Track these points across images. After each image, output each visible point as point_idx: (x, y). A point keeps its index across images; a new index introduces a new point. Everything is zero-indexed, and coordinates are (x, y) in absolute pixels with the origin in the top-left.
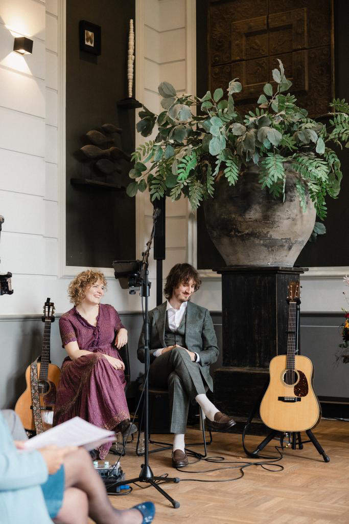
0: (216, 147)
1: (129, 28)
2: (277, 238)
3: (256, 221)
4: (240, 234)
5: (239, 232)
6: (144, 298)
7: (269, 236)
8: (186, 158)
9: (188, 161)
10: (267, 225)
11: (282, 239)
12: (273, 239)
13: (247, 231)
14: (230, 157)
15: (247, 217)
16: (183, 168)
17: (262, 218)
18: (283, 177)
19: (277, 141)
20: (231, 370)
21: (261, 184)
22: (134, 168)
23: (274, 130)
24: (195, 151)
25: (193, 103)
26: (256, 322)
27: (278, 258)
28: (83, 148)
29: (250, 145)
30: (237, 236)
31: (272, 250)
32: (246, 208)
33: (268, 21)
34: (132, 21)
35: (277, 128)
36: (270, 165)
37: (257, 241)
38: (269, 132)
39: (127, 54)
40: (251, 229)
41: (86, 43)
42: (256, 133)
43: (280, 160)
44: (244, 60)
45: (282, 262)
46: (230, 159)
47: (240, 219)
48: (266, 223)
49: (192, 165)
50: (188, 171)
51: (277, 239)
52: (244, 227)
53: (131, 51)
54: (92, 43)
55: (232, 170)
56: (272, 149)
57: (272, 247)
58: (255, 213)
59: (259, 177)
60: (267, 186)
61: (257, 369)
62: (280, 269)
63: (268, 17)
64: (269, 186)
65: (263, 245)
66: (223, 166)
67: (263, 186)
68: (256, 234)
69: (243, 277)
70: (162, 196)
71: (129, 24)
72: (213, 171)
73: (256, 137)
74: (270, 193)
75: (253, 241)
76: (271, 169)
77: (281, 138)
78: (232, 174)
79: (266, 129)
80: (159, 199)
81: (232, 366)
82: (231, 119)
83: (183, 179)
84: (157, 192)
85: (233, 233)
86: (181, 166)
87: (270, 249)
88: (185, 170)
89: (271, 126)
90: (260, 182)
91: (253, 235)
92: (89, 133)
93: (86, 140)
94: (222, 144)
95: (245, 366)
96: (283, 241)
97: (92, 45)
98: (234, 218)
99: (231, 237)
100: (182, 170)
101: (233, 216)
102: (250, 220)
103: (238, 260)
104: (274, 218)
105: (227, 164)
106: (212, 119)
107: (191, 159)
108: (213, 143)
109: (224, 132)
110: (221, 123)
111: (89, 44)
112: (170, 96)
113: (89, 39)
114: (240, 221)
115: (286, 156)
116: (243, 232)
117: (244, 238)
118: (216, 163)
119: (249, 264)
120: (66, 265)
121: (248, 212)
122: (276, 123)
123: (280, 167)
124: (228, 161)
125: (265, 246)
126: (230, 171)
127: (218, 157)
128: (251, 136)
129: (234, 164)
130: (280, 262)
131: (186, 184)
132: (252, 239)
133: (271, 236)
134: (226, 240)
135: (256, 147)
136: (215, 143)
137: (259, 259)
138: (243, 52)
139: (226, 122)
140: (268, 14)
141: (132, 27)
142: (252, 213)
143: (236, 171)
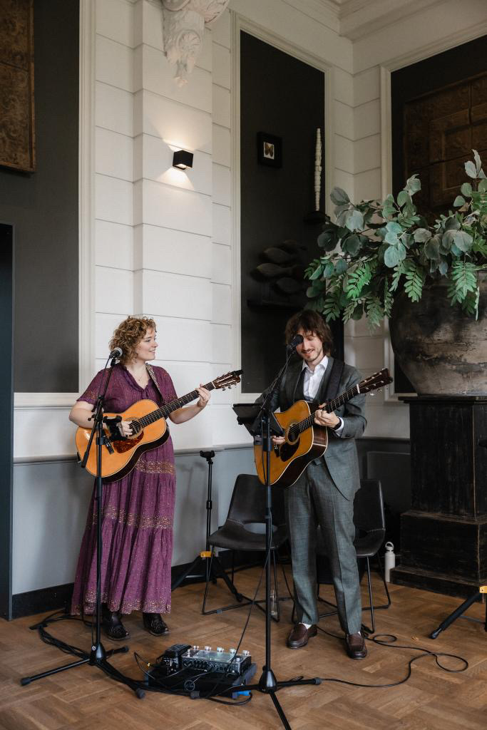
0: (394, 257)
1: (316, 138)
2: (473, 362)
3: (446, 342)
4: (427, 359)
5: (427, 356)
6: (265, 453)
7: (463, 360)
8: (357, 271)
9: (360, 276)
10: (460, 347)
11: (480, 363)
12: (468, 364)
13: (436, 355)
14: (411, 268)
15: (436, 338)
16: (354, 284)
17: (453, 339)
18: (475, 290)
19: (466, 245)
20: (421, 515)
21: (451, 298)
22: (311, 286)
23: (464, 233)
24: (369, 263)
25: (375, 210)
26: (450, 461)
27: (475, 385)
28: (260, 267)
29: (433, 252)
30: (424, 360)
31: (468, 377)
32: (435, 327)
33: (470, 114)
34: (319, 130)
35: (467, 231)
36: (458, 276)
37: (448, 366)
38: (456, 236)
39: (313, 166)
40: (441, 353)
41: (265, 156)
42: (441, 238)
43: (471, 269)
44: (443, 161)
45: (481, 390)
46: (412, 271)
47: (427, 341)
48: (459, 345)
49: (364, 281)
50: (360, 287)
51: (474, 364)
52: (432, 350)
53: (318, 162)
54: (272, 156)
55: (414, 283)
56: (463, 257)
57: (467, 373)
58: (444, 334)
59: (449, 290)
60: (457, 301)
61: (451, 516)
62: (477, 399)
63: (470, 111)
64: (460, 302)
65: (456, 371)
66: (403, 279)
67: (453, 301)
68: (447, 358)
69: (433, 408)
70: (338, 316)
71: (316, 133)
72: (390, 286)
73: (441, 243)
74: (463, 309)
75: (444, 366)
76: (458, 281)
77: (472, 241)
78: (414, 289)
79: (453, 232)
80: (334, 319)
81: (422, 510)
82: (413, 223)
83: (354, 297)
84: (332, 312)
85: (419, 357)
86: (351, 281)
87: (465, 376)
88: (356, 286)
89: (461, 228)
90: (449, 296)
91: (443, 359)
92: (267, 251)
93: (263, 258)
94: (401, 254)
95: (436, 511)
96: (481, 365)
97: (273, 158)
98: (421, 340)
99: (418, 361)
100: (352, 286)
101: (420, 337)
102: (439, 342)
103: (428, 387)
104: (469, 339)
105: (407, 278)
106: (388, 225)
107: (363, 273)
108: (389, 253)
109: (404, 240)
110: (399, 229)
111: (268, 156)
112: (343, 203)
113: (268, 151)
114: (428, 344)
115: (479, 263)
116: (431, 356)
117: (434, 363)
118: (394, 276)
119: (440, 392)
120: (242, 392)
121: (436, 332)
122: (468, 224)
123: (471, 277)
124: (408, 274)
125: (459, 372)
126: (412, 284)
127: (395, 269)
128: (435, 242)
129: (417, 277)
130: (478, 390)
131: (360, 302)
132: (442, 363)
133: (465, 360)
134: (412, 366)
135: (441, 255)
136: (391, 253)
137: (452, 387)
138: (443, 153)
139: (407, 228)
140: (471, 106)
141: (319, 136)
142: (441, 333)
143: (419, 284)
